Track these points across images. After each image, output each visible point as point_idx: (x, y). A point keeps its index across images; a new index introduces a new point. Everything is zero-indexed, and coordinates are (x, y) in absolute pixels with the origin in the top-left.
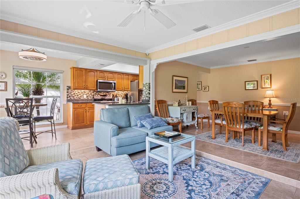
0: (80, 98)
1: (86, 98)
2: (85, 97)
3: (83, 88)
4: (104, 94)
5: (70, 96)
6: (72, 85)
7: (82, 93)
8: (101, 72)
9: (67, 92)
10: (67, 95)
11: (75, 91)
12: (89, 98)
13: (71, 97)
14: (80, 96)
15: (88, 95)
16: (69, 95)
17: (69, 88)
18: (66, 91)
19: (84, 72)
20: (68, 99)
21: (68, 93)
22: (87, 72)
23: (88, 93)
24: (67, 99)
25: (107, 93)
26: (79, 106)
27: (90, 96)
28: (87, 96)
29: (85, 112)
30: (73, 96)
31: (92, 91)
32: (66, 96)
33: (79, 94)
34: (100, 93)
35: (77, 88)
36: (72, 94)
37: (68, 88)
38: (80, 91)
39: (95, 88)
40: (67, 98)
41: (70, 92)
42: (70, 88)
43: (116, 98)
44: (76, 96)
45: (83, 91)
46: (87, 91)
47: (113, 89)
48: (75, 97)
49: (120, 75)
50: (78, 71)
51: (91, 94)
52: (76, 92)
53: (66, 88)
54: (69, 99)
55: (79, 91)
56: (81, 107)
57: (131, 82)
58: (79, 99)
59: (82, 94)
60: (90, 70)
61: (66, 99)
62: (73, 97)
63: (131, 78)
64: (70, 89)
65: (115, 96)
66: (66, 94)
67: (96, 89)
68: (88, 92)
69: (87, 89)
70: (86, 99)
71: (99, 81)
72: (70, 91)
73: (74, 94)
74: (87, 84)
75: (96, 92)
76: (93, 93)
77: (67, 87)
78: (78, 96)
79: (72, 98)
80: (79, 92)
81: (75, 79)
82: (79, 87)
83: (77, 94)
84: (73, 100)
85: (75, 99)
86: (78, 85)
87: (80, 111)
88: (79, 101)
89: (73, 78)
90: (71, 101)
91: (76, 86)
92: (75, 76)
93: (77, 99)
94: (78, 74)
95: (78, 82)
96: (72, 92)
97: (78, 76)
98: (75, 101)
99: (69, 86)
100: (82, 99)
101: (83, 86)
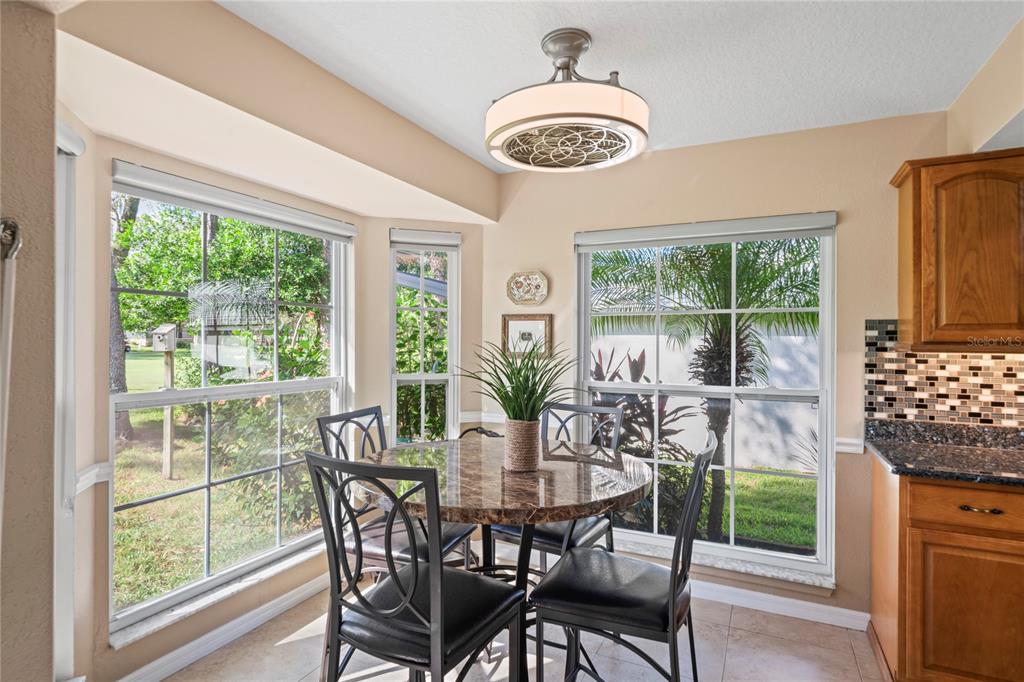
0: (987, 415)
5: (891, 400)
6: (909, 315)
7: (1009, 375)
9: (870, 367)
10: (872, 388)
11: (942, 355)
13: (897, 407)
14: (987, 396)
16: (887, 388)
17: (883, 334)
18: (860, 358)
20: (878, 415)
21: (873, 377)
24: (869, 423)
26: (966, 508)
30: (918, 395)
32: (859, 397)
33: (979, 380)
35: (949, 335)
36: (911, 380)
37: (875, 333)
38: (986, 363)
40: (871, 408)
41: (894, 366)
42: (892, 335)
44: (950, 402)
48: (942, 407)
50: (968, 187)
52: (952, 370)
53: (861, 335)
54: (882, 423)
55: (982, 359)
56: (996, 523)
58: (973, 423)
59: (1011, 387)
61: (860, 415)
62: (921, 405)
64: (889, 344)
66: (860, 378)
72: (893, 355)
73: (932, 380)
77: (870, 325)
78: (964, 396)
79: (911, 413)
80: (975, 370)
81: (930, 264)
82: (979, 324)
83: (953, 385)
84: (921, 429)
85: (936, 421)
86: (963, 314)
87: (982, 556)
88: (975, 439)
89: (914, 254)
90: (898, 433)
91: (944, 321)
92: (933, 237)
93: (953, 420)
94: (961, 211)
95: (966, 280)
96: (912, 367)
97: (964, 229)
98: (935, 439)
99: (881, 322)
100: (1005, 430)
101: (1016, 321)
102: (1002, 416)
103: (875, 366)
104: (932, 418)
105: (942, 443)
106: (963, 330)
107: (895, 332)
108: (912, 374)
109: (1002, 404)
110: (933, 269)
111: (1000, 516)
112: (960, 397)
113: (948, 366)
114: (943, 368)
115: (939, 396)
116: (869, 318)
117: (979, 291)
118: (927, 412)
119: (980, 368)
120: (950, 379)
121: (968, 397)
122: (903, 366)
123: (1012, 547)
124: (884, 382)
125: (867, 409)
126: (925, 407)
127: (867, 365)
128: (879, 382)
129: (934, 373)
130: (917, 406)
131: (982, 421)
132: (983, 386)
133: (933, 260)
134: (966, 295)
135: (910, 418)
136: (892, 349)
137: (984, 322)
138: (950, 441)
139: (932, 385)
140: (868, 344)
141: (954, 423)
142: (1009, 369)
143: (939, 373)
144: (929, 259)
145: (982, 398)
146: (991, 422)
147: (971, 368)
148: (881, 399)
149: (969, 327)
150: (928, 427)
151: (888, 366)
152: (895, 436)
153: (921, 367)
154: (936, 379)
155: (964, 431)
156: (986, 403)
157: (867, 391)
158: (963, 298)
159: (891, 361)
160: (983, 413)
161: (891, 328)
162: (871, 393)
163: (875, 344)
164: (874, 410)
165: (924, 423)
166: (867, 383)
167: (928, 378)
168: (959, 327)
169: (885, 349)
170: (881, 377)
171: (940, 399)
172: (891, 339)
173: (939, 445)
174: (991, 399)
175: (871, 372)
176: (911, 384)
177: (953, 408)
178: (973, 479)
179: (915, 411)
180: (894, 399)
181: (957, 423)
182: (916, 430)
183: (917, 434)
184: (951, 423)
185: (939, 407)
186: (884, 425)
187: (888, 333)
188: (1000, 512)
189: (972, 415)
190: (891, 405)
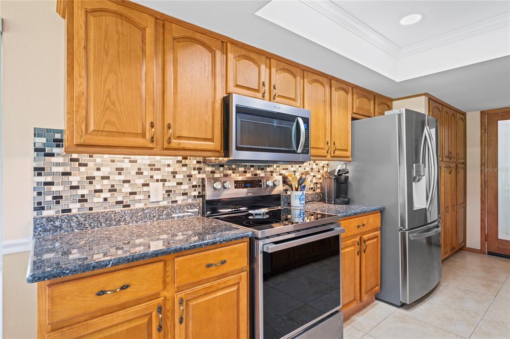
0: (127, 201)
1: (165, 203)
2: (157, 192)
3: (140, 142)
4: (249, 175)
5: (57, 199)
7: (139, 173)
8: (244, 52)
9: (39, 171)
11: (98, 159)
12: (180, 199)
13: (63, 204)
14: (127, 188)
15: (172, 184)
16: (54, 188)
17: (50, 141)
18: (30, 161)
19: (150, 32)
20: (45, 213)
21: (42, 179)
22: (168, 37)
23: (174, 173)
24: (37, 222)
25: (258, 172)
26: (101, 293)
27: (185, 187)
28: (168, 192)
29: (155, 326)
30: (80, 192)
31: (195, 162)
32: (30, 199)
33: (122, 178)
34: (230, 172)
35: (96, 139)
36: (74, 180)
37: (44, 140)
38: (126, 164)
39: (217, 144)
40: (39, 207)
41: (60, 169)
42: (59, 143)
43: (299, 193)
44: (103, 195)
45: (143, 160)
46: (168, 162)
47: (299, 151)
48: (98, 199)
49: (321, 83)
50: (110, 20)
51: (190, 176)
52: (105, 171)
53: (31, 141)
54: (49, 219)
55: (123, 161)
57: (353, 119)
58: (118, 209)
59: (140, 181)
60: (190, 34)
61: (29, 216)
62: (83, 199)
63: (354, 102)
64: (56, 150)
65: (295, 184)
67: (218, 148)
68: (171, 169)
69: (169, 150)
70: (165, 207)
71: (236, 101)
72: (60, 160)
73: (91, 179)
74: (169, 120)
75: (213, 166)
76: (199, 169)
77: (38, 133)
78: (113, 190)
79: (75, 207)
80: (120, 170)
81: (81, 77)
82: (118, 132)
83: (106, 182)
84: (82, 220)
85: (94, 211)
86: (106, 123)
87: (114, 331)
88: (119, 220)
89: (68, 65)
90: (64, 225)
91: (92, 128)
92: (83, 54)
93: (105, 208)
94: (105, 39)
95: (109, 96)
96: (75, 169)
97: (107, 54)
98: (93, 225)
99: (48, 131)
100: (137, 211)
101: (141, 132)
102: (135, 201)
103: (43, 169)
104: (91, 209)
105: (98, 227)
106: (107, 136)
107: (61, 141)
108: (75, 175)
109: (135, 193)
110: (84, 81)
111: (128, 289)
112: (110, 191)
113: (102, 169)
114: (98, 169)
115: (96, 191)
116: (37, 126)
117: (118, 106)
118: (87, 205)
119: (122, 169)
120: (103, 178)
121: (115, 190)
122: (68, 170)
123: (136, 312)
124: (52, 184)
125: (35, 209)
126: (86, 201)
127: (36, 169)
128: (46, 184)
129: (92, 173)
130: (80, 201)
131: (124, 206)
132: (125, 182)
133: (83, 73)
134: (108, 108)
135: (74, 211)
136: (59, 155)
137: (121, 131)
138: (104, 225)
139: (91, 183)
140: (36, 150)
141: (106, 211)
142: (139, 169)
143: (95, 173)
144: (80, 72)
145: (123, 190)
146: (129, 206)
147: (117, 169)
148: (49, 198)
149: (110, 133)
150: (86, 217)
151: (55, 169)
152: (61, 228)
153: (83, 169)
154: (94, 178)
155: (113, 216)
156: (126, 193)
157: (36, 193)
158: (106, 110)
159: (58, 164)
160: (124, 201)
161: (58, 136)
162: (39, 194)
163: (43, 150)
164: (43, 208)
165: (84, 214)
166: (35, 186)
167: (88, 178)
168: (104, 134)
169: (52, 155)
170: (49, 179)
171: (97, 194)
172: (58, 146)
173: (96, 229)
174: (130, 190)
175: (40, 175)
176: (74, 184)
177: (105, 199)
178: (107, 265)
179: (78, 205)
180: (61, 197)
181: (108, 210)
182: (79, 221)
183: (79, 224)
184: (104, 211)
185: (96, 200)
186: (51, 221)
187: (55, 140)
188: (127, 286)
189: (118, 203)
190: (58, 203)
